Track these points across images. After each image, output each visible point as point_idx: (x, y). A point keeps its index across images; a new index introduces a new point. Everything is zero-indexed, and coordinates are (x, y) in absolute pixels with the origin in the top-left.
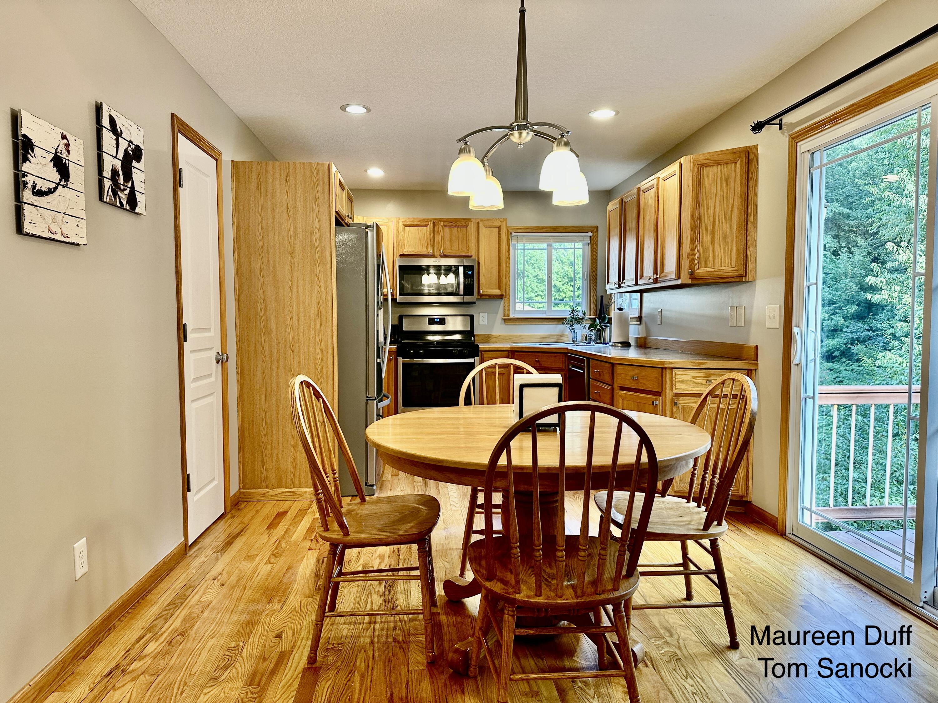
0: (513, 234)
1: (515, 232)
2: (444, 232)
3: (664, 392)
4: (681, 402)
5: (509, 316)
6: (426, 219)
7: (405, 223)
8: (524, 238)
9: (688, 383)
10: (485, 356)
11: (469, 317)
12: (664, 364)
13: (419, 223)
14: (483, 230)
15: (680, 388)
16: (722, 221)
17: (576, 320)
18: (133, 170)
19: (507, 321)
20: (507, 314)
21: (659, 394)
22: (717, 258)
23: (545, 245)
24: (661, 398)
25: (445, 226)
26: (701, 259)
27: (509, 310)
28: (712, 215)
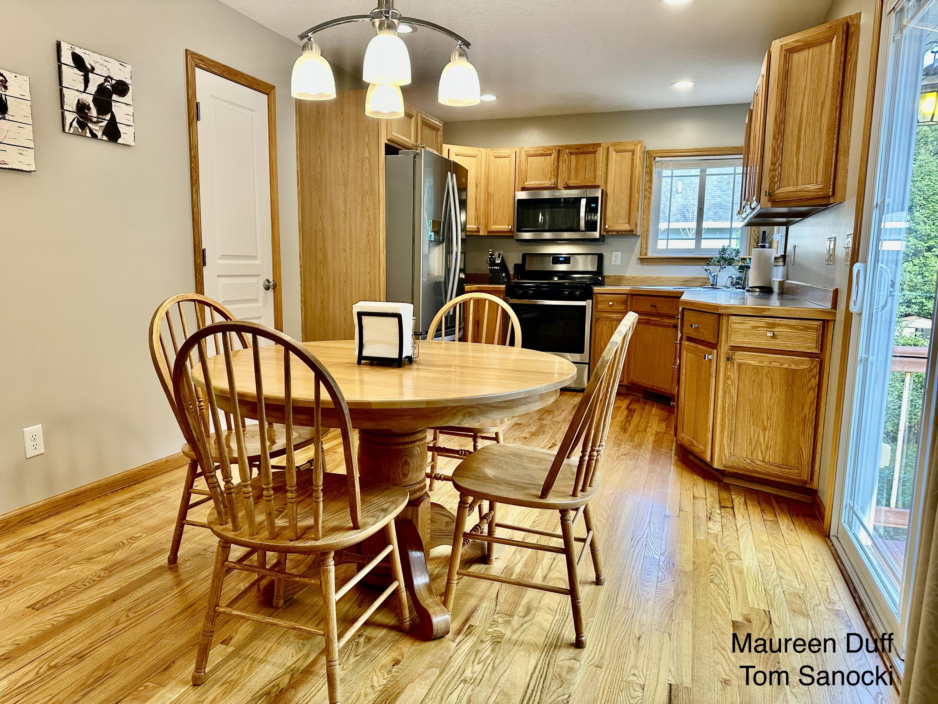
0: (657, 159)
1: (660, 157)
2: (570, 161)
3: (719, 344)
4: (736, 357)
5: (646, 255)
6: (551, 146)
7: (528, 153)
8: (671, 163)
9: (746, 335)
10: (599, 299)
11: (597, 256)
12: (718, 310)
13: (542, 152)
14: (613, 155)
15: (737, 340)
16: (810, 122)
17: (725, 260)
18: (113, 104)
19: (644, 260)
20: (644, 252)
21: (715, 346)
22: (801, 173)
23: (697, 172)
24: (715, 351)
25: (571, 154)
26: (782, 175)
27: (647, 248)
28: (798, 116)
